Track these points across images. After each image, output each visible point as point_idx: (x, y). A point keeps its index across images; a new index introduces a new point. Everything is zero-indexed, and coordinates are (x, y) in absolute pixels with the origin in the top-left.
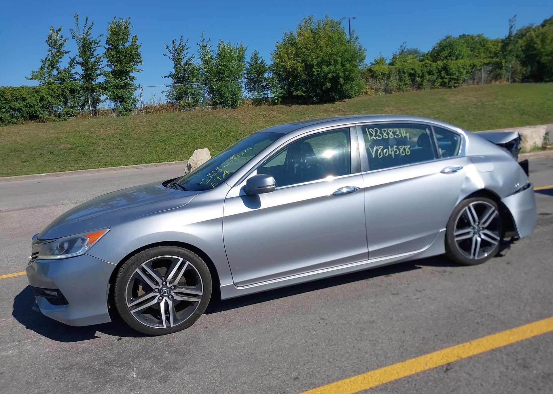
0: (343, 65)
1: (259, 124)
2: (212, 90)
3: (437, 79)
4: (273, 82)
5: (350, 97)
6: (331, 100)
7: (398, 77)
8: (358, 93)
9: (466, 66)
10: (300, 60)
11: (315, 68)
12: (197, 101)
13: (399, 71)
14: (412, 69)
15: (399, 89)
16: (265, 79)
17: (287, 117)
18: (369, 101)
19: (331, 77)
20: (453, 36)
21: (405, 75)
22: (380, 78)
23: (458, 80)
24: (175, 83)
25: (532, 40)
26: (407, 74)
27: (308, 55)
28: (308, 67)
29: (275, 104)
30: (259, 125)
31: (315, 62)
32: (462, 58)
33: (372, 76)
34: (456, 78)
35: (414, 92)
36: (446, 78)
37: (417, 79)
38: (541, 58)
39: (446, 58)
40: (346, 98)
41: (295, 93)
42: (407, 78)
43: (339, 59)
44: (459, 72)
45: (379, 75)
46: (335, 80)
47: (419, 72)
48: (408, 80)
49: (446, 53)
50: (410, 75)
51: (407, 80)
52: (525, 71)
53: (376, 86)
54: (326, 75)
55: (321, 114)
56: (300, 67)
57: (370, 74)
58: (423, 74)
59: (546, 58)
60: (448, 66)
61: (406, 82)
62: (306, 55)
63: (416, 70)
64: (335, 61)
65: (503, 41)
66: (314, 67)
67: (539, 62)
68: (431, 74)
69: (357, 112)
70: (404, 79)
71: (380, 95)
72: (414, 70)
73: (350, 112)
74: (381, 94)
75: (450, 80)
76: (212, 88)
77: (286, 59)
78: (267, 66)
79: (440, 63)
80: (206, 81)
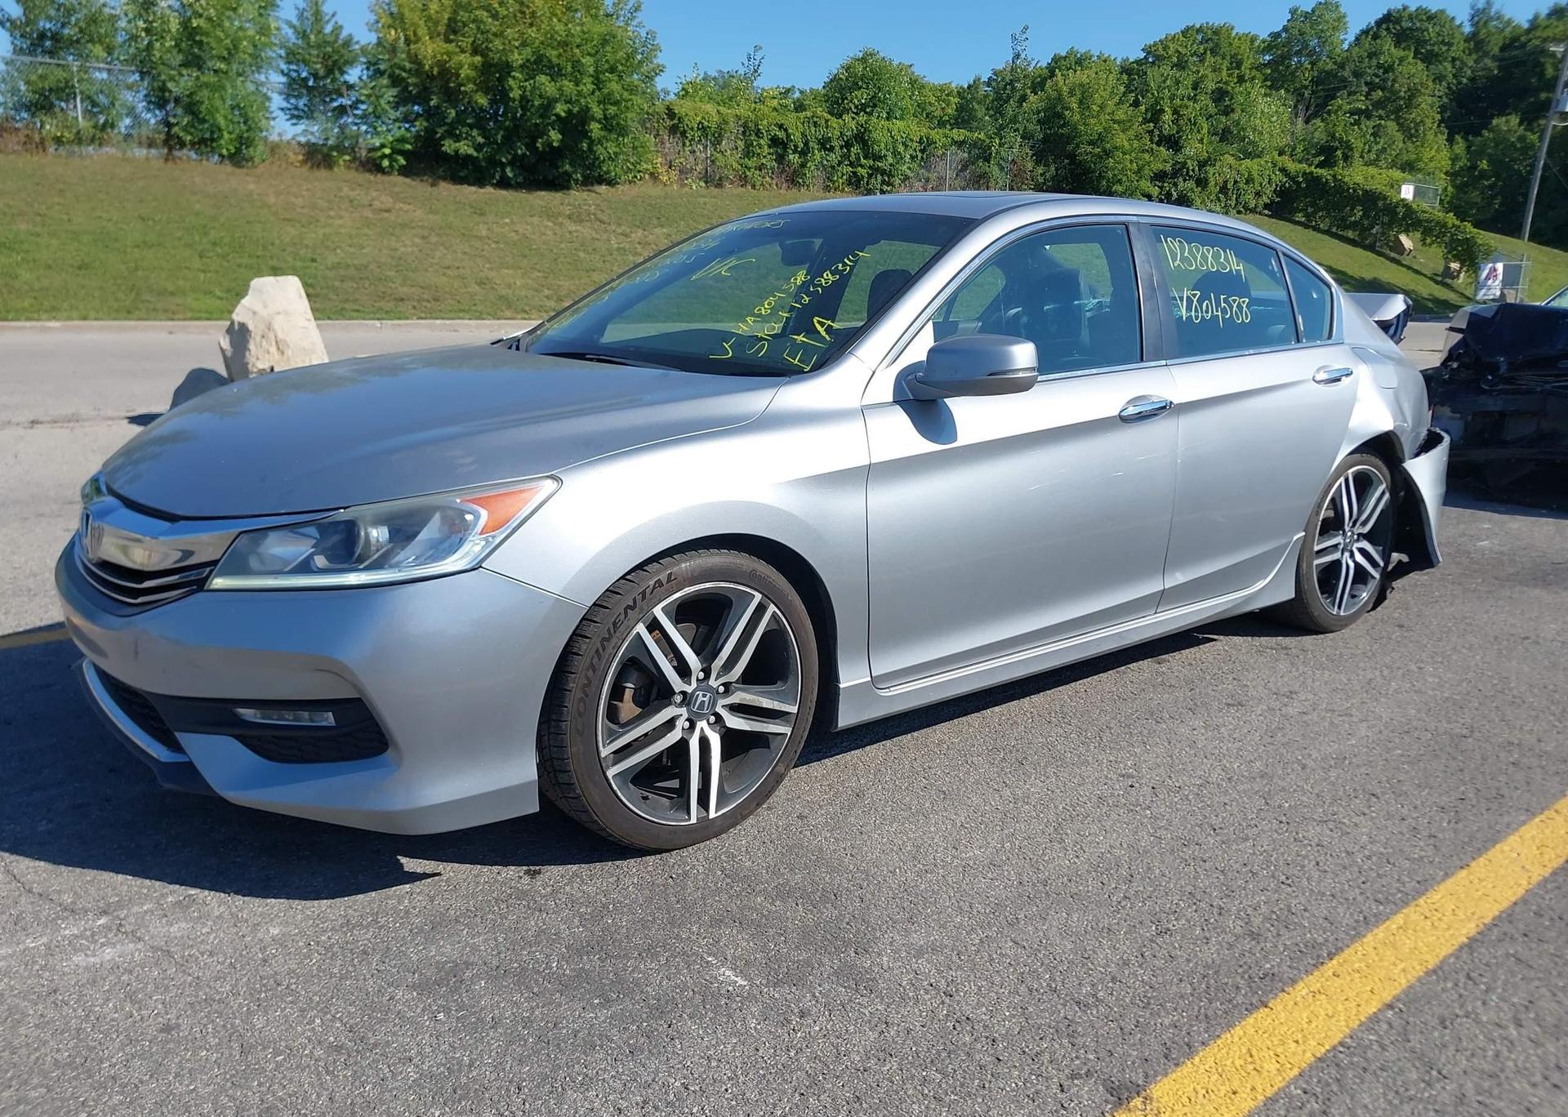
0: (598, 83)
1: (340, 226)
2: (163, 97)
3: (840, 163)
4: (378, 97)
5: (611, 183)
6: (558, 184)
7: (741, 144)
8: (634, 174)
9: (912, 140)
10: (466, 42)
11: (514, 78)
12: (110, 125)
13: (745, 126)
14: (781, 127)
15: (744, 180)
16: (350, 87)
17: (431, 216)
18: (668, 201)
19: (563, 114)
20: (882, 54)
21: (762, 142)
22: (693, 140)
23: (890, 175)
24: (18, 51)
25: (1060, 98)
26: (766, 138)
27: (495, 35)
28: (494, 73)
29: (380, 169)
30: (343, 231)
31: (517, 58)
32: (902, 118)
33: (673, 130)
34: (887, 168)
35: (782, 191)
36: (862, 166)
37: (791, 157)
38: (1078, 146)
39: (862, 108)
40: (600, 183)
41: (449, 146)
42: (766, 149)
43: (587, 61)
44: (895, 153)
45: (692, 129)
46: (575, 126)
47: (797, 137)
48: (769, 157)
49: (861, 96)
50: (775, 142)
51: (764, 157)
52: (1041, 175)
53: (682, 160)
54: (549, 104)
55: (536, 220)
56: (466, 65)
57: (669, 123)
58: (806, 144)
59: (1089, 149)
60: (870, 131)
61: (764, 161)
62: (488, 31)
63: (790, 131)
64: (576, 64)
65: (960, 94)
66: (513, 74)
67: (1072, 157)
68: (826, 149)
69: (639, 227)
70: (759, 151)
71: (694, 188)
72: (786, 130)
73: (620, 225)
74: (696, 185)
75: (875, 171)
76: (163, 89)
77: (422, 31)
78: (357, 47)
79: (850, 123)
80: (145, 66)
